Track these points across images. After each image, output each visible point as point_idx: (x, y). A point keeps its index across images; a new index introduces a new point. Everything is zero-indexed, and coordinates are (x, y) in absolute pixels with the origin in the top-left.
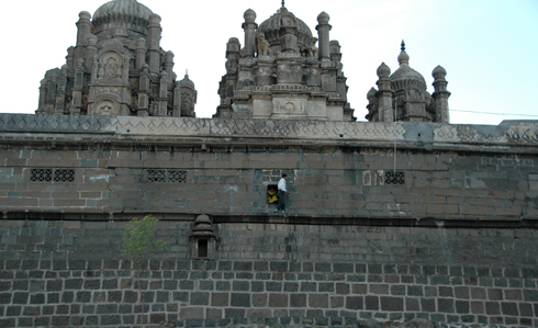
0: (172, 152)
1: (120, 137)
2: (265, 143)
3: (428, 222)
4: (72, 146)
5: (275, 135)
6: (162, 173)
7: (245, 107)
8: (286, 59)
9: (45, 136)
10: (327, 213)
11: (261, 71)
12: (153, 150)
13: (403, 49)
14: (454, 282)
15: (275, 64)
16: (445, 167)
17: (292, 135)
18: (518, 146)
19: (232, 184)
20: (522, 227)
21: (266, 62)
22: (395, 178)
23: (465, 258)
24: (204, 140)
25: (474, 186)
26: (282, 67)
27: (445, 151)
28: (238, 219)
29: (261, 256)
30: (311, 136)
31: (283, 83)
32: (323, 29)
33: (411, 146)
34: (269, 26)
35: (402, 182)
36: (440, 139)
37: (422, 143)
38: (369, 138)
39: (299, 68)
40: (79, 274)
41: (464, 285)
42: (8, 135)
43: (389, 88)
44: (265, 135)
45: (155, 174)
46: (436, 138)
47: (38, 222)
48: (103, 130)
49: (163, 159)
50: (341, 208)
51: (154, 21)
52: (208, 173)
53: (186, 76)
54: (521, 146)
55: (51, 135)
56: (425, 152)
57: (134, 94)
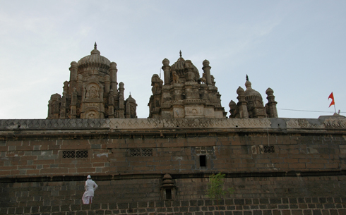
0: (143, 138)
1: (112, 131)
2: (195, 131)
3: (292, 174)
4: (86, 137)
5: (201, 127)
6: (139, 151)
7: (168, 112)
8: (190, 85)
9: (69, 131)
10: (234, 170)
11: (176, 92)
12: (132, 138)
13: (247, 79)
14: (337, 207)
15: (184, 88)
16: (296, 143)
17: (210, 127)
18: (331, 130)
19: (179, 156)
20: (341, 174)
21: (179, 87)
22: (269, 149)
23: (315, 193)
24: (161, 131)
25: (312, 152)
26: (188, 90)
27: (294, 133)
28: (186, 176)
29: (202, 197)
30: (220, 127)
31: (189, 98)
32: (207, 69)
33: (275, 131)
34: (176, 68)
35: (273, 151)
36: (290, 127)
37: (281, 129)
38: (252, 127)
39: (197, 90)
40: (124, 211)
41: (343, 208)
42: (48, 131)
43: (244, 100)
44: (195, 127)
45: (134, 152)
46: (288, 126)
47: (70, 182)
48: (102, 127)
49: (139, 143)
50: (242, 168)
51: (113, 66)
52: (165, 150)
53: (130, 96)
54: (332, 130)
55: (72, 131)
56: (283, 134)
57: (106, 107)
